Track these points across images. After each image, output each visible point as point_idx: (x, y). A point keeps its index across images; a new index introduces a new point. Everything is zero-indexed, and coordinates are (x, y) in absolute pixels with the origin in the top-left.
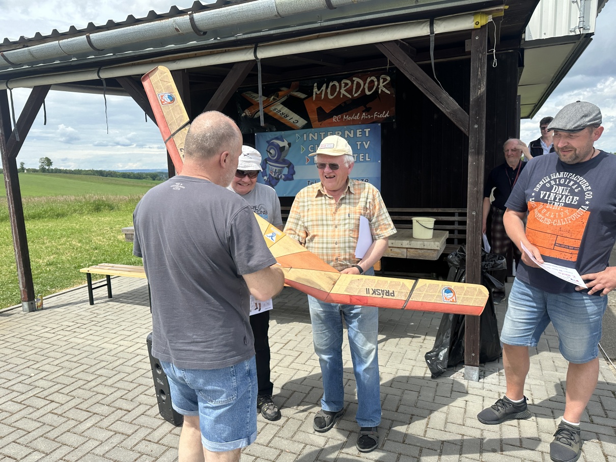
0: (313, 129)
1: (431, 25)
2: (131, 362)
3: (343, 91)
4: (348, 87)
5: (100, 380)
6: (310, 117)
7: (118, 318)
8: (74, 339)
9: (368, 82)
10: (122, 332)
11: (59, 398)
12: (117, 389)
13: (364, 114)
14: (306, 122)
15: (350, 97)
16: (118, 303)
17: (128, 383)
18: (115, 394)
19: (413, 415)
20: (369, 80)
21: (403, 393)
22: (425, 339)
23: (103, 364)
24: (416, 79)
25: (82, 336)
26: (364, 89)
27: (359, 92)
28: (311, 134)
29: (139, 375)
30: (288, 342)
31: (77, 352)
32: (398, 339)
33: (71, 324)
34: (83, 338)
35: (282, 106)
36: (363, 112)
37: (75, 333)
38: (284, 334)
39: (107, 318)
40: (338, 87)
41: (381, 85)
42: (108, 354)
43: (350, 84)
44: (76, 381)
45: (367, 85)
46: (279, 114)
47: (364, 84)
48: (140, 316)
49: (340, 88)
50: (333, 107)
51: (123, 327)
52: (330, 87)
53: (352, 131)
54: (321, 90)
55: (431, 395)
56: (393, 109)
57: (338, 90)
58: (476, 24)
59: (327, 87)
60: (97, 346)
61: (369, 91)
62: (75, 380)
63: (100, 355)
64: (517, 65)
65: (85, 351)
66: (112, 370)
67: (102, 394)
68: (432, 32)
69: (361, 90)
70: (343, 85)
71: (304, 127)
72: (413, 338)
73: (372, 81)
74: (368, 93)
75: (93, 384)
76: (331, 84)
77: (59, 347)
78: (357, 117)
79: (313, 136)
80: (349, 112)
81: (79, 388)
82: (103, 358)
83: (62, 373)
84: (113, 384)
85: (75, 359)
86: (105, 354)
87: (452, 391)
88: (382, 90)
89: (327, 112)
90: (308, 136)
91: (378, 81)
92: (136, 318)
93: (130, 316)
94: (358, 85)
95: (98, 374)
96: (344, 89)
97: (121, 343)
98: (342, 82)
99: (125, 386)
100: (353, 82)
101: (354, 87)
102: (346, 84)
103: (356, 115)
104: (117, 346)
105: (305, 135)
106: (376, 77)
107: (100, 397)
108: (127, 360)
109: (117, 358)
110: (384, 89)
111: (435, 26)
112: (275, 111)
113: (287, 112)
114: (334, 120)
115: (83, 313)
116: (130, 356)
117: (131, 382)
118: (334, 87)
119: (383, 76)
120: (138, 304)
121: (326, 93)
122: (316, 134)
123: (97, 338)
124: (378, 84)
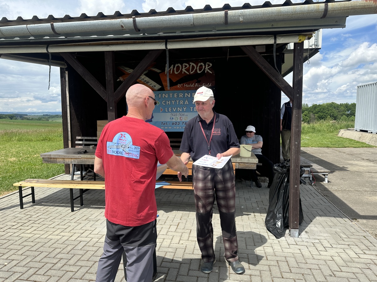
0: (165, 91)
1: (275, 39)
2: (79, 247)
3: (184, 70)
4: (187, 68)
5: (63, 262)
6: (163, 84)
7: (49, 217)
8: (23, 234)
9: (199, 66)
10: (58, 227)
11: (39, 278)
12: (80, 267)
13: (197, 84)
14: (160, 87)
15: (188, 73)
16: (42, 207)
17: (86, 262)
18: (81, 270)
19: (277, 261)
20: (199, 64)
21: (264, 249)
22: (255, 216)
23: (58, 250)
24: (265, 68)
25: (29, 231)
26: (196, 70)
27: (194, 71)
28: (164, 95)
29: (90, 256)
30: (178, 224)
31: (32, 244)
32: (240, 217)
33: (14, 224)
34: (30, 233)
35: (145, 76)
36: (196, 83)
37: (21, 230)
38: (172, 219)
39: (40, 217)
40: (181, 67)
41: (207, 68)
42: (57, 242)
43: (188, 66)
44: (45, 265)
45: (198, 67)
46: (143, 81)
47: (197, 67)
48: (64, 214)
49: (182, 68)
50: (178, 79)
51: (57, 223)
52: (176, 67)
53: (189, 94)
54: (170, 68)
55: (279, 248)
56: (214, 82)
57: (181, 69)
58: (299, 40)
59: (174, 67)
60: (45, 238)
61: (200, 71)
62: (43, 264)
63: (51, 244)
64: (281, 62)
65: (38, 242)
66: (68, 253)
67: (70, 271)
68: (275, 42)
69: (194, 70)
70: (184, 66)
71: (159, 90)
72: (248, 215)
73: (201, 66)
74: (199, 72)
75: (59, 265)
76: (176, 65)
77: (15, 241)
78: (192, 86)
79: (165, 96)
80: (188, 82)
81: (50, 269)
82: (55, 246)
83: (30, 260)
84: (75, 263)
85: (34, 249)
86: (55, 243)
87: (288, 244)
88: (207, 71)
89: (174, 81)
90: (162, 96)
91: (205, 65)
92: (62, 216)
93: (57, 215)
94: (193, 67)
95: (59, 257)
96: (184, 68)
97: (62, 234)
98: (183, 65)
99: (85, 264)
100: (190, 65)
101: (191, 68)
102: (186, 66)
103: (192, 84)
104: (60, 237)
105: (160, 95)
106: (204, 63)
107: (71, 274)
108: (75, 246)
109: (66, 245)
110: (208, 71)
111: (277, 39)
112: (140, 79)
113: (148, 80)
114: (178, 86)
115: (19, 215)
116: (76, 243)
117: (88, 261)
118: (178, 67)
119: (207, 63)
120: (58, 206)
121: (173, 71)
122: (167, 94)
123: (42, 233)
124: (205, 68)
